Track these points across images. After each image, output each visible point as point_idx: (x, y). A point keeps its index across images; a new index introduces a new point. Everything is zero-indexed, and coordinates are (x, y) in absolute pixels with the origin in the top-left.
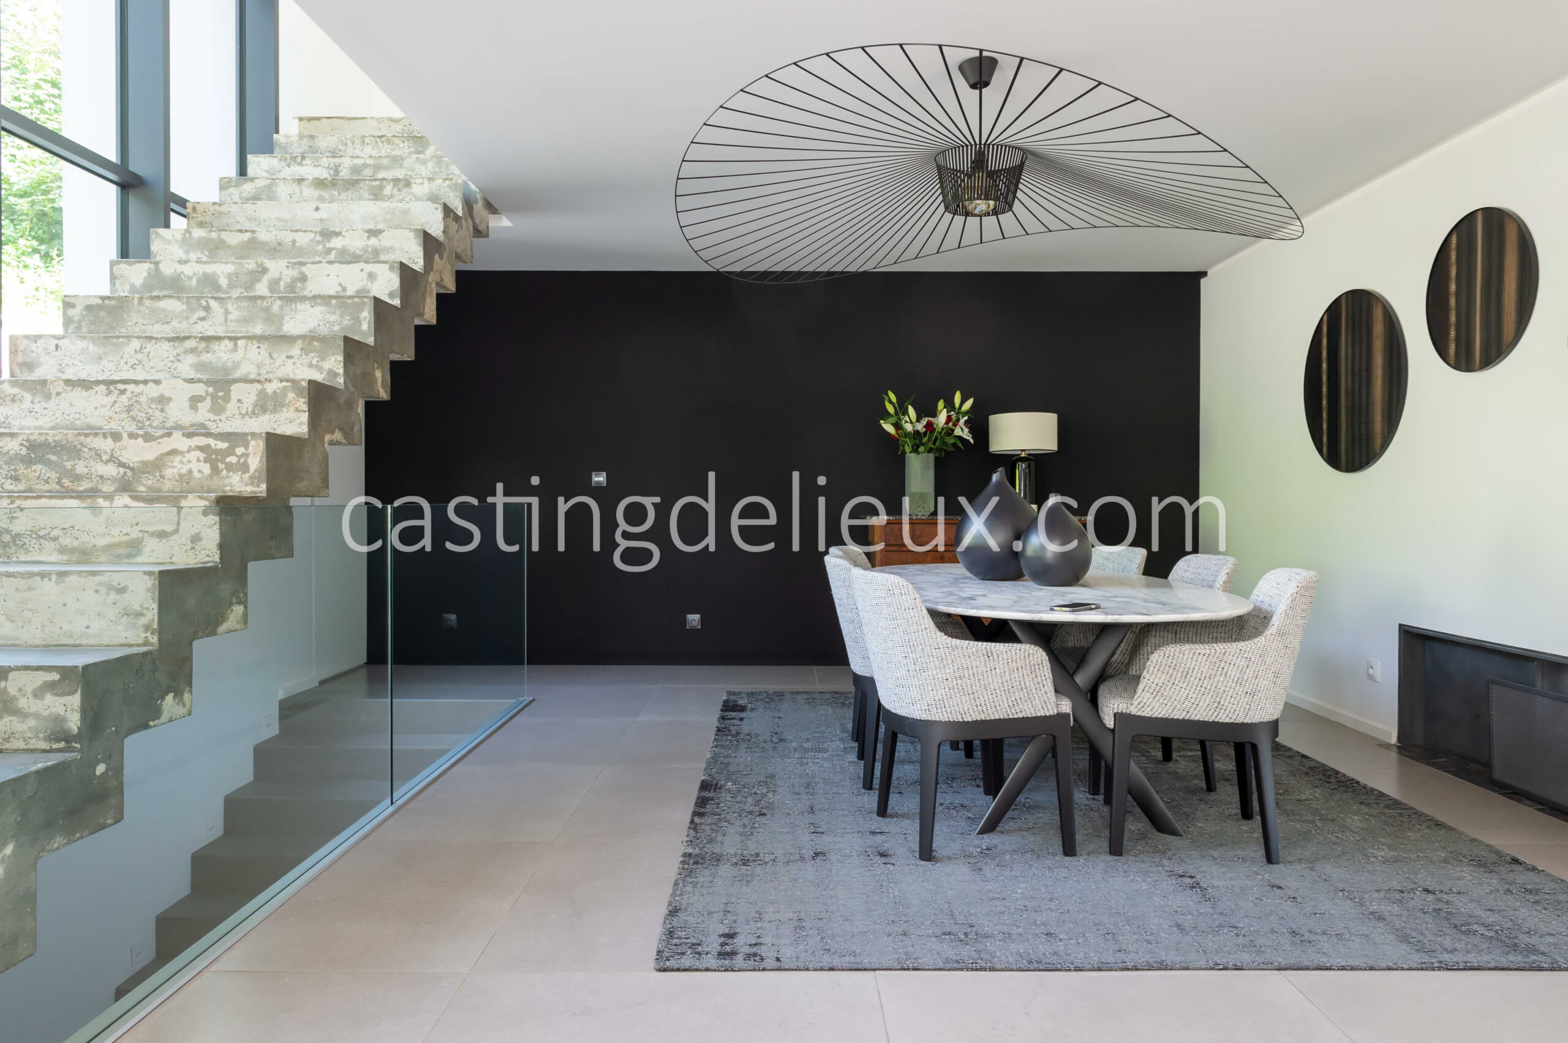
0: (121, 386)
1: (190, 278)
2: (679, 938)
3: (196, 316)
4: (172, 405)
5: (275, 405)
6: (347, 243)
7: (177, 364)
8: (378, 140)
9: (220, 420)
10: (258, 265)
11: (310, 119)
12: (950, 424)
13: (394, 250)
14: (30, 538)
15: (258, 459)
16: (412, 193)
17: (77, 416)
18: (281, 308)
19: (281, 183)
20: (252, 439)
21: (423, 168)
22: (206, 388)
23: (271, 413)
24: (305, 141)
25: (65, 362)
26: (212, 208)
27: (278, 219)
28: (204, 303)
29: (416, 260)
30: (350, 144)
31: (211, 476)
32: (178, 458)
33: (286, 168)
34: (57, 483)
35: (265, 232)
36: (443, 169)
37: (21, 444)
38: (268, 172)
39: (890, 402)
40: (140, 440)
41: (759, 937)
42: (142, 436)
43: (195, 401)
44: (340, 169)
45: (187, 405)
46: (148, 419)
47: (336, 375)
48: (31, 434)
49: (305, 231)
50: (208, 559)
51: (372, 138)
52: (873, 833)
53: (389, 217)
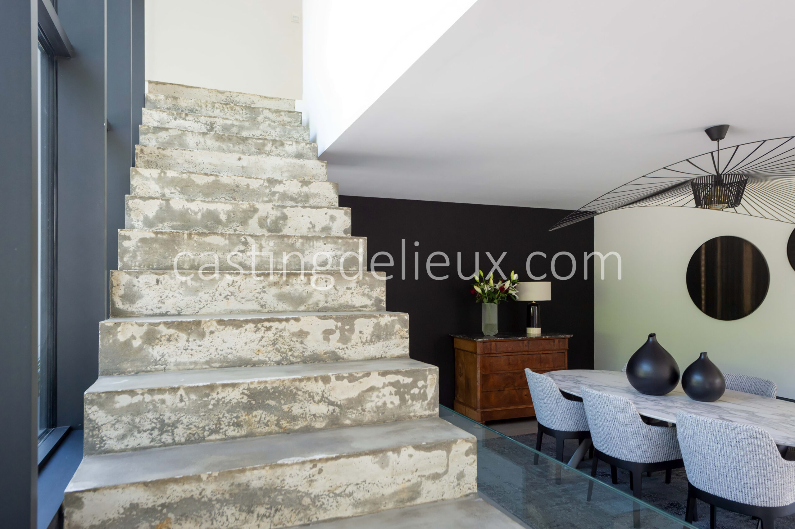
4: (309, 337)
5: (387, 334)
6: (286, 189)
7: (263, 295)
8: (224, 106)
9: (347, 348)
10: (251, 206)
11: (157, 83)
13: (319, 196)
14: (328, 498)
15: (434, 389)
16: (285, 150)
17: (229, 351)
18: (303, 244)
19: (190, 134)
21: (273, 131)
22: (336, 323)
23: (383, 341)
24: (170, 100)
26: (157, 152)
27: (210, 164)
28: (243, 240)
30: (204, 106)
32: (376, 393)
33: (173, 120)
34: (276, 425)
37: (243, 393)
42: (347, 378)
43: (327, 333)
44: (214, 125)
45: (321, 337)
46: (291, 350)
47: (381, 301)
50: (469, 491)
51: (220, 104)
53: (290, 169)
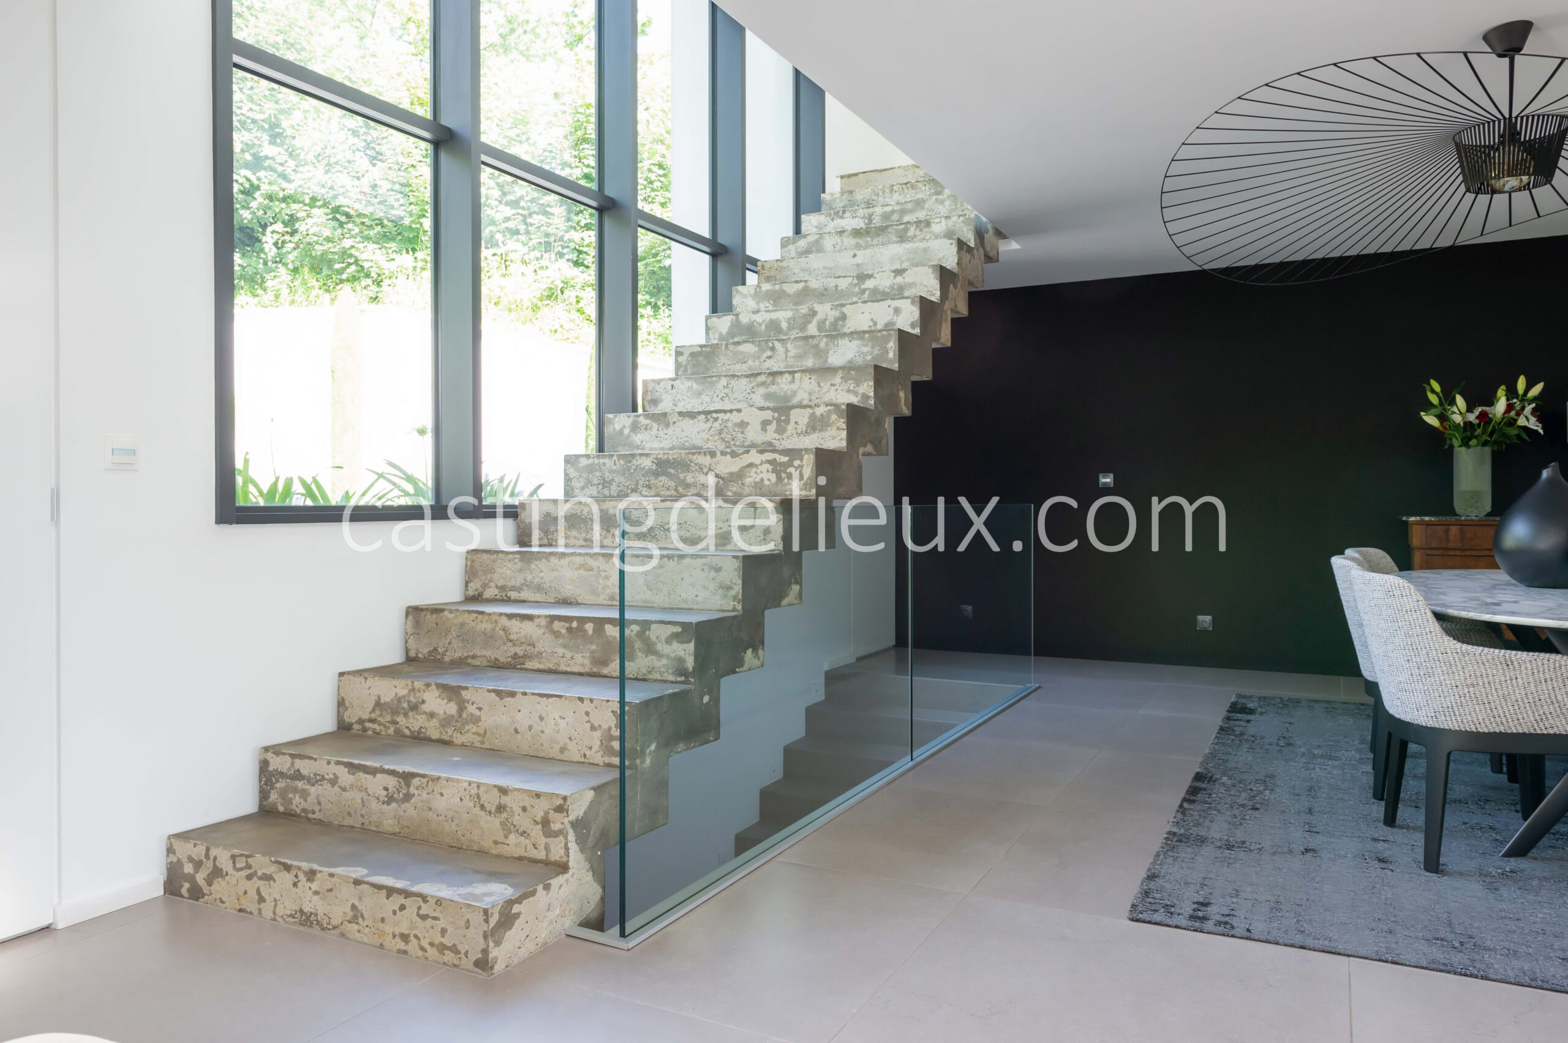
0: (715, 415)
1: (760, 325)
2: (1154, 898)
3: (765, 355)
4: (749, 427)
5: (822, 425)
6: (877, 284)
7: (752, 395)
8: (904, 186)
9: (783, 439)
10: (810, 310)
11: (850, 176)
12: (1513, 414)
13: (916, 286)
15: (810, 469)
16: (931, 232)
17: (686, 439)
18: (827, 344)
19: (827, 237)
20: (805, 454)
21: (941, 207)
22: (772, 414)
23: (819, 432)
24: (846, 196)
25: (678, 398)
26: (775, 265)
27: (825, 268)
28: (771, 345)
29: (934, 292)
30: (881, 194)
31: (776, 484)
32: (754, 470)
33: (831, 222)
34: (675, 490)
35: (815, 281)
36: (958, 206)
37: (653, 462)
38: (817, 227)
39: (1433, 391)
40: (728, 456)
41: (1232, 910)
42: (730, 453)
43: (765, 424)
44: (873, 217)
45: (759, 427)
46: (733, 440)
47: (868, 397)
48: (659, 454)
49: (845, 277)
51: (899, 186)
52: (1375, 840)
53: (912, 256)
